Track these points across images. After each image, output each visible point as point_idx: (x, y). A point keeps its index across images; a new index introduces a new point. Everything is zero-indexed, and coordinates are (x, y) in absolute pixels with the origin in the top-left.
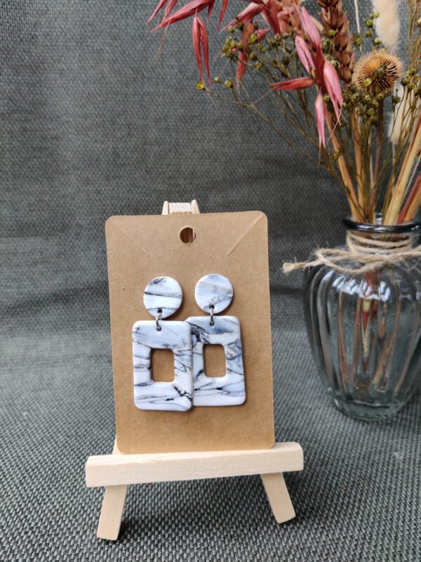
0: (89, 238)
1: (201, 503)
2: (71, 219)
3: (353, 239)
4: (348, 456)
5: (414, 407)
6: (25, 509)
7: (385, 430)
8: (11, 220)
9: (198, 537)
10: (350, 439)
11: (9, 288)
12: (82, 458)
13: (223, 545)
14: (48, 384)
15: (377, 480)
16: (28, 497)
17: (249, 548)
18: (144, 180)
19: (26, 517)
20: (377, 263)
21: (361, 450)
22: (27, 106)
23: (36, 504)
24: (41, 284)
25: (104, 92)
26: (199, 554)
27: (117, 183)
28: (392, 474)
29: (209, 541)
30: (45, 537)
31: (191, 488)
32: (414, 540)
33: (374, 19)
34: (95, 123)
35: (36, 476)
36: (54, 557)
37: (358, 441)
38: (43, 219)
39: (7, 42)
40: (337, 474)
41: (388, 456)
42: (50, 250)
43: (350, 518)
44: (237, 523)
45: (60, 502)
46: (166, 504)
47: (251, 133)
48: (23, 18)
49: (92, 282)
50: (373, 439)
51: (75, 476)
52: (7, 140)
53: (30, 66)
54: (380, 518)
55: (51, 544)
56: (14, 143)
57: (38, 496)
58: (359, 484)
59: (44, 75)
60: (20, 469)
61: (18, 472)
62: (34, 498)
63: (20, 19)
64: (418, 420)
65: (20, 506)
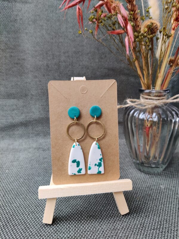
0: (36, 100)
1: (78, 204)
2: (29, 92)
3: (142, 97)
4: (141, 186)
5: (170, 168)
6: (5, 206)
7: (157, 177)
8: (4, 92)
9: (76, 216)
10: (142, 180)
11: (2, 120)
12: (30, 187)
13: (87, 219)
14: (17, 160)
15: (153, 196)
16: (6, 202)
17: (98, 220)
18: (59, 76)
19: (5, 209)
20: (152, 105)
21: (147, 185)
22: (12, 47)
23: (9, 204)
24: (15, 118)
25: (43, 42)
26: (77, 222)
27: (48, 78)
28: (159, 193)
29: (81, 218)
30: (12, 216)
31: (75, 198)
32: (167, 217)
33: (149, 9)
34: (40, 53)
35: (10, 194)
36: (15, 223)
37: (146, 181)
38: (18, 92)
39: (5, 22)
40: (136, 193)
41: (158, 187)
42: (20, 105)
43: (141, 209)
44: (93, 211)
45: (19, 203)
46: (64, 204)
47: (102, 58)
48: (12, 13)
49: (37, 118)
50: (152, 180)
51: (26, 194)
52: (4, 60)
53: (14, 31)
54: (153, 209)
55: (14, 219)
56: (7, 61)
57: (11, 201)
58: (145, 197)
59: (20, 35)
60: (3, 191)
61: (3, 192)
62: (9, 202)
63: (11, 13)
64: (171, 173)
65: (3, 204)
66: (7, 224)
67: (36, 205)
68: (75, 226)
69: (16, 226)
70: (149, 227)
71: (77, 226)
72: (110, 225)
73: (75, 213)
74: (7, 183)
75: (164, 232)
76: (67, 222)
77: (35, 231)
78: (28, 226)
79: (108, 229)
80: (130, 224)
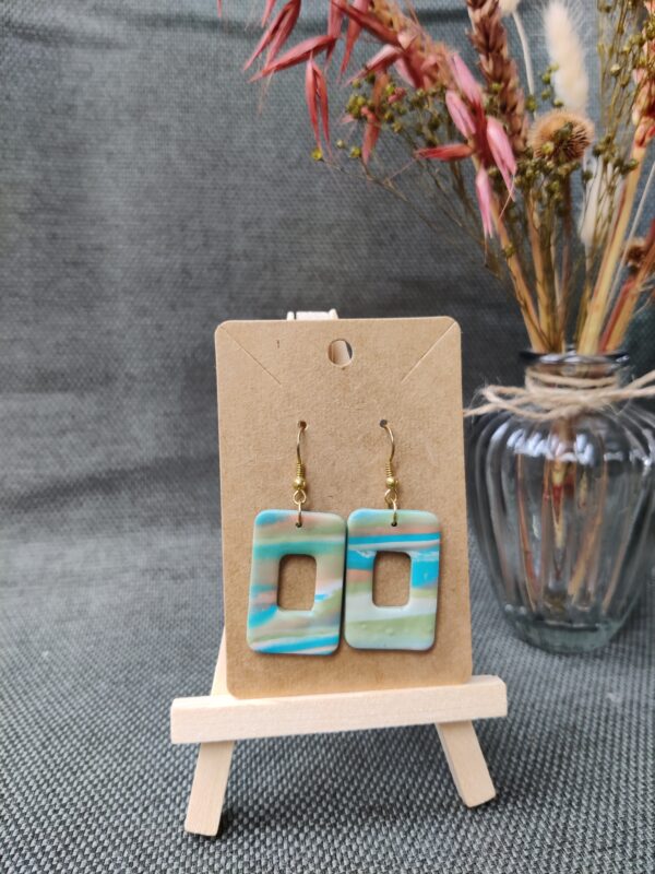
0: (145, 395)
1: (322, 766)
2: (119, 366)
3: (535, 380)
4: (538, 699)
5: (635, 633)
6: (51, 782)
7: (593, 665)
8: (29, 367)
9: (320, 810)
10: (541, 678)
11: (23, 468)
12: (136, 711)
13: (359, 820)
14: (80, 612)
15: (585, 730)
16: (56, 765)
17: (398, 822)
18: (228, 309)
19: (54, 791)
20: (570, 407)
21: (559, 691)
23: (69, 774)
24: (71, 461)
25: (170, 186)
26: (323, 833)
27: (188, 314)
28: (606, 721)
29: (337, 815)
30: (86, 816)
31: (306, 747)
32: (643, 803)
33: (552, 75)
34: (157, 227)
35: (66, 737)
36: (100, 842)
37: (554, 680)
38: (78, 366)
39: (33, 114)
40: (525, 723)
41: (599, 698)
42: (86, 413)
43: (548, 780)
44: (378, 790)
45: (105, 770)
46: (268, 769)
47: (381, 244)
49: (148, 460)
50: (576, 676)
51: (127, 736)
52: (28, 251)
53: (65, 147)
54: (592, 777)
55: (94, 825)
56: (38, 255)
57: (72, 764)
58: (558, 736)
59: (84, 161)
60: (41, 727)
61: (39, 731)
62: (65, 765)
63: (53, 84)
64: (640, 650)
65: (44, 776)
66: (71, 846)
67: (166, 775)
68: (320, 846)
69: (103, 850)
70: (584, 841)
71: (325, 846)
72: (443, 840)
73: (313, 799)
74: (52, 699)
75: (642, 858)
76: (290, 832)
77: (175, 867)
78: (149, 851)
79: (439, 853)
80: (515, 834)
